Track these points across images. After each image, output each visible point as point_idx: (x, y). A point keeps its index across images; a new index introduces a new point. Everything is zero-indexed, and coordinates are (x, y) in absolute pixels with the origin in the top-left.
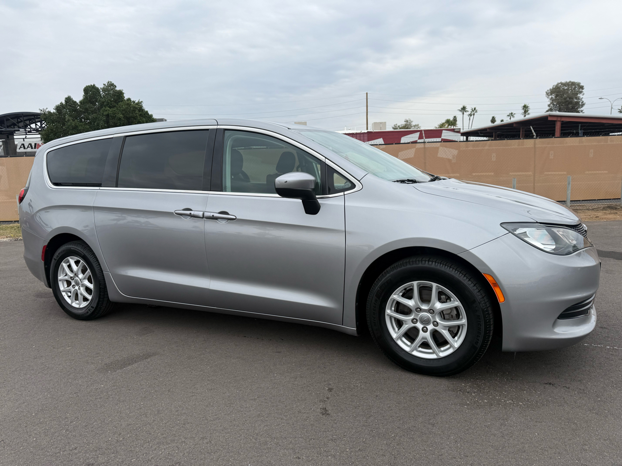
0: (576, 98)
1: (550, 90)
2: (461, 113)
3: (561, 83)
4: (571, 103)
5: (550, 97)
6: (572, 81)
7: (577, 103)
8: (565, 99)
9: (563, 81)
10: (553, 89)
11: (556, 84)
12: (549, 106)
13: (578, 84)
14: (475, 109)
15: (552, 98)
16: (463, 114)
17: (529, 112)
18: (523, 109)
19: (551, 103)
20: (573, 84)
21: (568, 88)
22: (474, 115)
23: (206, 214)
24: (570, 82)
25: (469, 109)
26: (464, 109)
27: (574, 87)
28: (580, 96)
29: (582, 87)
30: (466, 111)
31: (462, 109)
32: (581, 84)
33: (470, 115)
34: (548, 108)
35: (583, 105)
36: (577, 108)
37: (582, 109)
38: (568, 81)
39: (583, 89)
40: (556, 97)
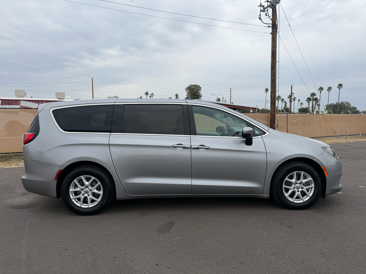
0: (198, 93)
1: (187, 88)
2: (145, 95)
3: (192, 85)
4: (196, 95)
5: (187, 91)
6: (196, 84)
7: (199, 95)
8: (194, 93)
9: (193, 84)
10: (188, 87)
11: (189, 85)
12: (187, 95)
13: (199, 86)
14: (153, 94)
15: (188, 92)
16: (147, 96)
17: (178, 98)
18: (176, 96)
19: (188, 94)
20: (197, 86)
21: (195, 88)
22: (152, 97)
23: (193, 147)
24: (195, 85)
25: (150, 93)
26: (147, 93)
27: (197, 87)
28: (200, 92)
29: (200, 88)
30: (148, 95)
31: (146, 93)
32: (200, 86)
33: (150, 97)
34: (186, 97)
35: (201, 96)
36: (199, 98)
37: (201, 98)
38: (195, 84)
39: (201, 89)
40: (190, 91)
